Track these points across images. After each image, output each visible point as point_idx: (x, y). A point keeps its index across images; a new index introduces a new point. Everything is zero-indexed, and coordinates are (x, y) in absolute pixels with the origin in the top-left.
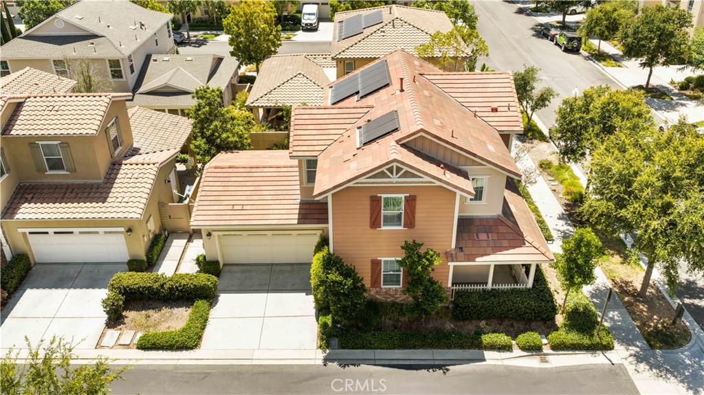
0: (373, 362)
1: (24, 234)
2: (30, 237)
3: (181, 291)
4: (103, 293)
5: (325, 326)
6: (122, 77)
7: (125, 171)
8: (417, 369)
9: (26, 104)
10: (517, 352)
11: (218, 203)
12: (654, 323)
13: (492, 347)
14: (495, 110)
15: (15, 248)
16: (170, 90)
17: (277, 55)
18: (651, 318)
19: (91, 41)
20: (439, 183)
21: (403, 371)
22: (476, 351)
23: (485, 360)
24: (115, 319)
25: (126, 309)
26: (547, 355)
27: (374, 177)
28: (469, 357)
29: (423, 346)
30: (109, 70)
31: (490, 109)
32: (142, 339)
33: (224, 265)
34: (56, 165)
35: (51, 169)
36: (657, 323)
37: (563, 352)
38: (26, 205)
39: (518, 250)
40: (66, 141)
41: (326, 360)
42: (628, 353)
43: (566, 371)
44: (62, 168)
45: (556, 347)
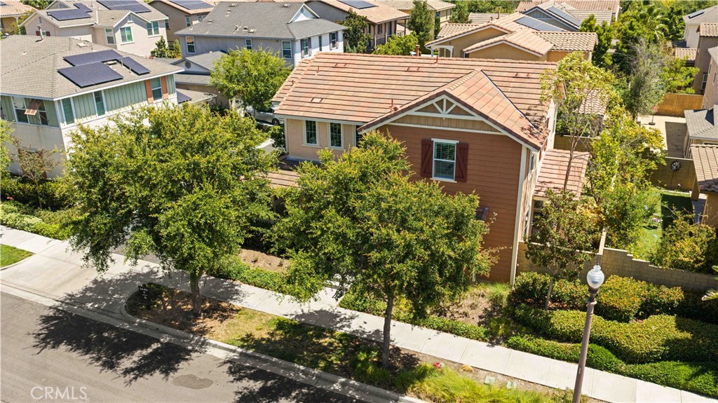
12: (166, 302)
18: (173, 303)
36: (164, 304)
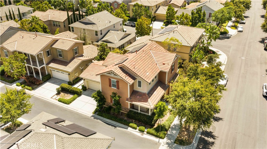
0: (101, 120)
1: (51, 70)
2: (52, 71)
3: (73, 91)
4: (58, 87)
5: (97, 109)
6: (97, 36)
7: (75, 60)
8: (109, 125)
9: (59, 40)
10: (137, 130)
11: (88, 73)
12: (184, 137)
13: (131, 127)
14: (164, 64)
15: (49, 73)
16: (107, 41)
17: (149, 36)
19: (93, 25)
20: (122, 79)
21: (106, 124)
22: (127, 126)
23: (127, 129)
24: (58, 93)
25: (61, 92)
26: (144, 134)
27: (108, 73)
28: (124, 127)
29: (115, 121)
30: (95, 33)
31: (162, 64)
32: (59, 99)
33: (89, 89)
34: (60, 55)
35: (60, 56)
37: (149, 135)
38: (52, 63)
39: (145, 103)
40: (63, 51)
41: (92, 116)
42: (166, 141)
43: (145, 139)
44: (61, 57)
45: (148, 133)
